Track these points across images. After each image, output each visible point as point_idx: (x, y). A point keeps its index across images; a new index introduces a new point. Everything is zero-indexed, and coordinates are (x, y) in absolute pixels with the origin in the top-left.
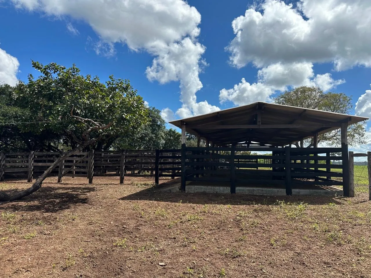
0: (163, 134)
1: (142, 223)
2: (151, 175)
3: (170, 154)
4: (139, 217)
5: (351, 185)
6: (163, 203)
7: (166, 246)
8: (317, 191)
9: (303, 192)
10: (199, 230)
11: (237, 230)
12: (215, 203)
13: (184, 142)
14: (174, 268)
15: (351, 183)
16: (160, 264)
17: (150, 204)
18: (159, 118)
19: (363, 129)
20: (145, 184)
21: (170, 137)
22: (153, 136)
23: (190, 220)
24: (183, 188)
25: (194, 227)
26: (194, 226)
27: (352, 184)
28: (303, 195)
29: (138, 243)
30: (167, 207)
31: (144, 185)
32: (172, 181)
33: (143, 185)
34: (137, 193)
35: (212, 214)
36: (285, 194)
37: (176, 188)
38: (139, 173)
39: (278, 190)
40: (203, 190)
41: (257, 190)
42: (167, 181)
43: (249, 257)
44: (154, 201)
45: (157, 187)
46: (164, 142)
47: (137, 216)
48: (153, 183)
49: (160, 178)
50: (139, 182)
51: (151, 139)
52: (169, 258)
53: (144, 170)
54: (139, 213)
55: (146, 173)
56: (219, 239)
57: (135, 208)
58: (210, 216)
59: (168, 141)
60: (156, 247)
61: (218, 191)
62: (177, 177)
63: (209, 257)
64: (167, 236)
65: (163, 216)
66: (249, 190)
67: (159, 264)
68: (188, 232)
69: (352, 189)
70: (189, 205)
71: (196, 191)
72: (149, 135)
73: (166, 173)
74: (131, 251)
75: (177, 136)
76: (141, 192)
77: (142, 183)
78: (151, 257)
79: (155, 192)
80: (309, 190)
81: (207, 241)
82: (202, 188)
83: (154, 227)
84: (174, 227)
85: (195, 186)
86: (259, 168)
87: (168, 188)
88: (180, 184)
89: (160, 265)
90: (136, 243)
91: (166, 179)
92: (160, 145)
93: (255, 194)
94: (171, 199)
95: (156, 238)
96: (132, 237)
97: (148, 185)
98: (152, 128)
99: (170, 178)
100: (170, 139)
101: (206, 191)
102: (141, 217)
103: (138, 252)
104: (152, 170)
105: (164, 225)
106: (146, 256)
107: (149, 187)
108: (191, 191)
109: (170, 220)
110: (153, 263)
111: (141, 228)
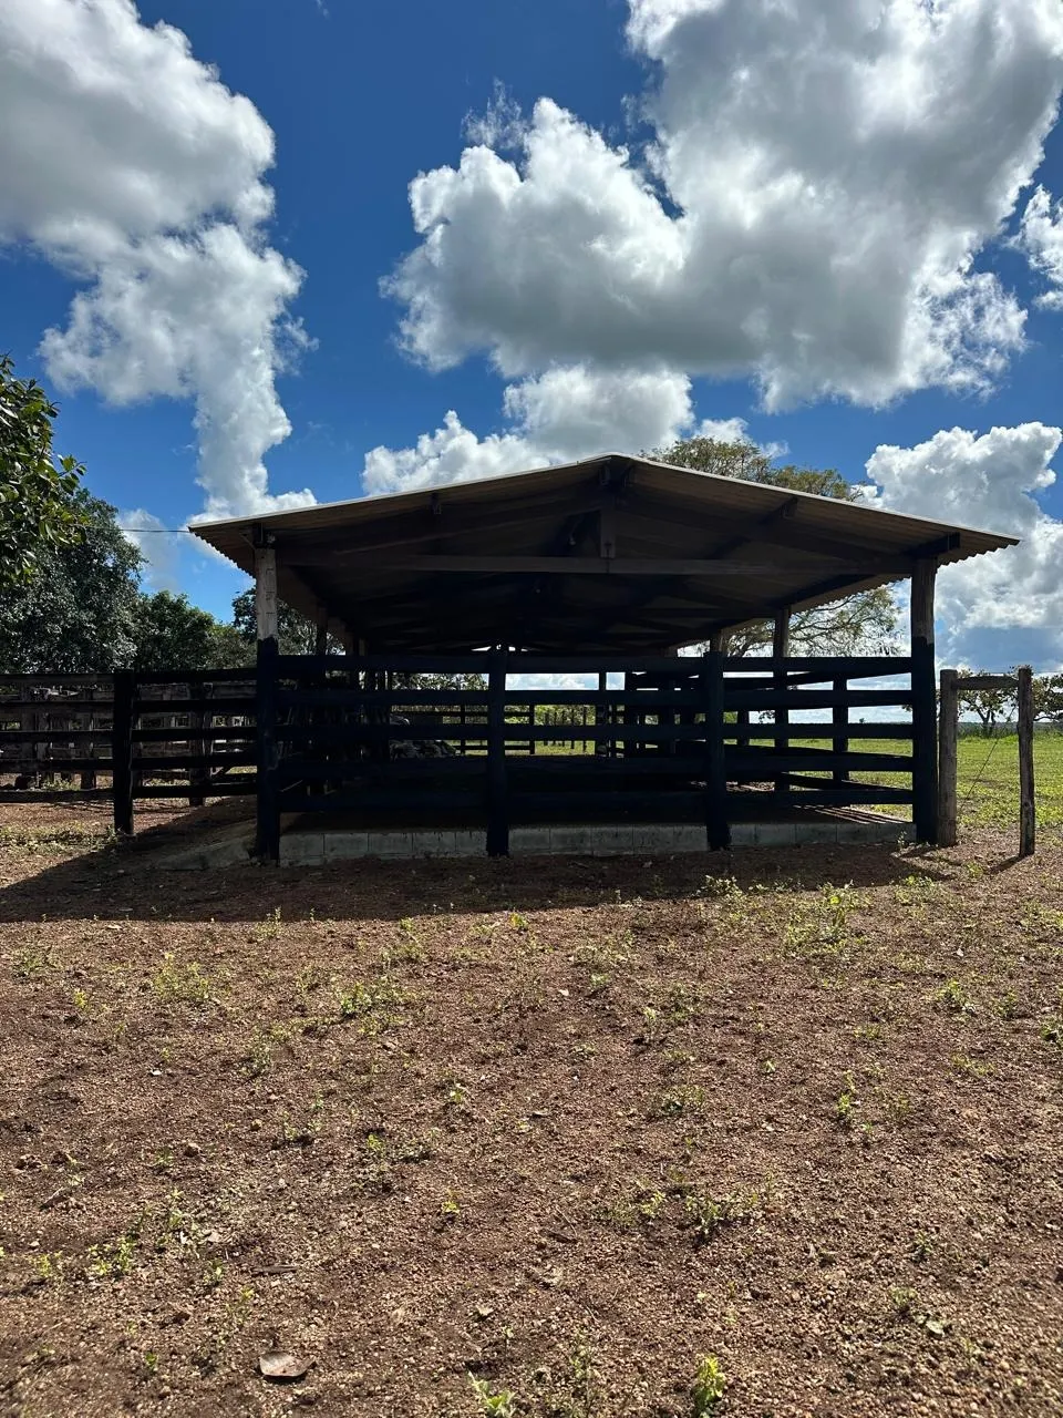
0: (127, 616)
1: (80, 1056)
2: (90, 794)
3: (182, 691)
4: (62, 1018)
5: (946, 799)
6: (180, 932)
7: (267, 1206)
8: (821, 826)
9: (771, 833)
10: (421, 1067)
11: (621, 1048)
12: (447, 910)
13: (272, 630)
14: (370, 1394)
15: (946, 794)
16: (271, 1367)
17: (110, 939)
18: (113, 537)
19: (891, 603)
20: (64, 838)
21: (162, 630)
22: (84, 617)
23: (352, 1016)
24: (265, 846)
25: (388, 1049)
26: (385, 1047)
27: (950, 795)
28: (771, 847)
29: (79, 1207)
30: (207, 950)
31: (57, 839)
32: (194, 814)
33: (54, 843)
34: (28, 881)
35: (455, 969)
36: (704, 846)
37: (234, 845)
38: (22, 783)
39: (677, 829)
40: (363, 851)
41: (597, 835)
42: (171, 817)
43: (780, 1226)
44: (129, 923)
45: (130, 847)
46: (133, 649)
47: (45, 1017)
48: (102, 831)
49: (137, 803)
50: (32, 829)
51: (73, 633)
52: (312, 1302)
53: (48, 769)
54: (59, 995)
55: (58, 783)
56: (554, 1117)
57: (32, 970)
58: (450, 981)
59: (148, 644)
60: (201, 1221)
61: (434, 850)
62: (216, 799)
63: (555, 1252)
64: (256, 1128)
65: (198, 1005)
66: (563, 838)
67: (258, 1370)
68: (367, 1089)
69: (952, 815)
70: (322, 927)
71: (332, 854)
72: (63, 611)
73: (158, 782)
74: (42, 1282)
75: (195, 624)
76: (45, 876)
77: (48, 830)
78: (187, 1317)
79: (124, 874)
80: (793, 826)
81: (498, 1138)
82: (359, 841)
83: (157, 1073)
84: (278, 1066)
85: (327, 836)
86: (542, 749)
87: (188, 853)
88: (252, 825)
89: (271, 1379)
90: (67, 1209)
91: (162, 810)
92: (111, 661)
93: (589, 852)
94: (219, 906)
95: (190, 1153)
96: (33, 1166)
97: (79, 837)
98: (80, 584)
99: (181, 802)
100: (158, 640)
101: (377, 851)
102: (71, 1020)
103: (94, 1284)
104: (89, 768)
105: (215, 1060)
106: (154, 1312)
107: (85, 851)
108: (310, 857)
109: (240, 1023)
110: (213, 1368)
111: (78, 1088)
